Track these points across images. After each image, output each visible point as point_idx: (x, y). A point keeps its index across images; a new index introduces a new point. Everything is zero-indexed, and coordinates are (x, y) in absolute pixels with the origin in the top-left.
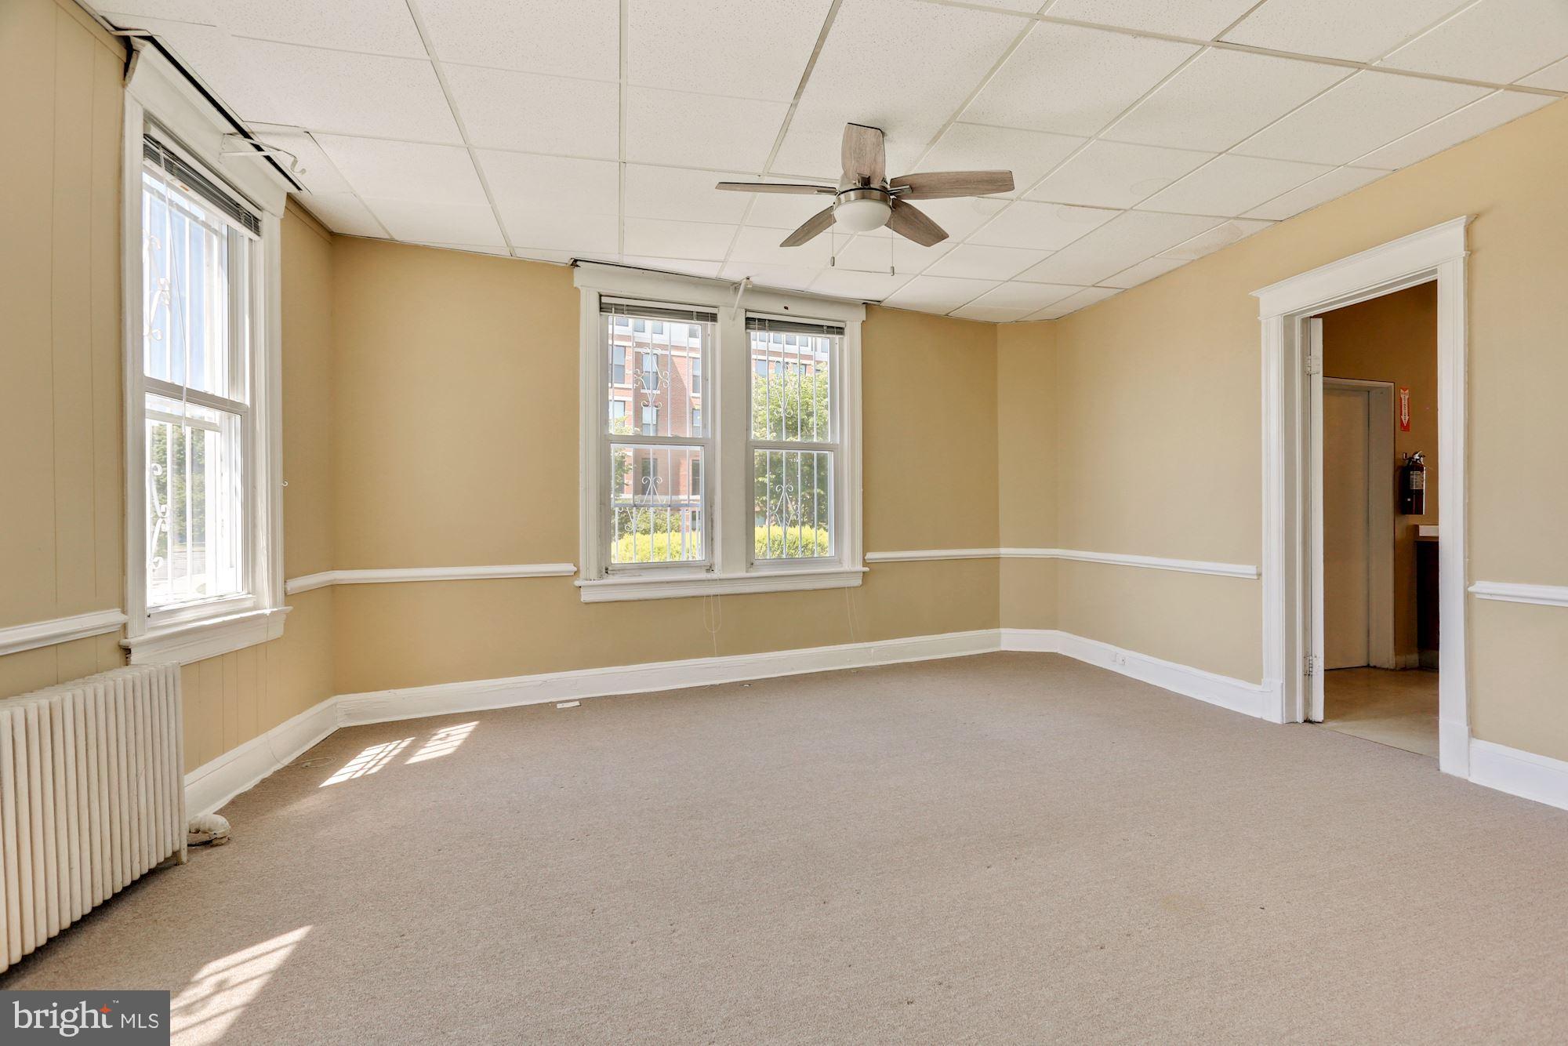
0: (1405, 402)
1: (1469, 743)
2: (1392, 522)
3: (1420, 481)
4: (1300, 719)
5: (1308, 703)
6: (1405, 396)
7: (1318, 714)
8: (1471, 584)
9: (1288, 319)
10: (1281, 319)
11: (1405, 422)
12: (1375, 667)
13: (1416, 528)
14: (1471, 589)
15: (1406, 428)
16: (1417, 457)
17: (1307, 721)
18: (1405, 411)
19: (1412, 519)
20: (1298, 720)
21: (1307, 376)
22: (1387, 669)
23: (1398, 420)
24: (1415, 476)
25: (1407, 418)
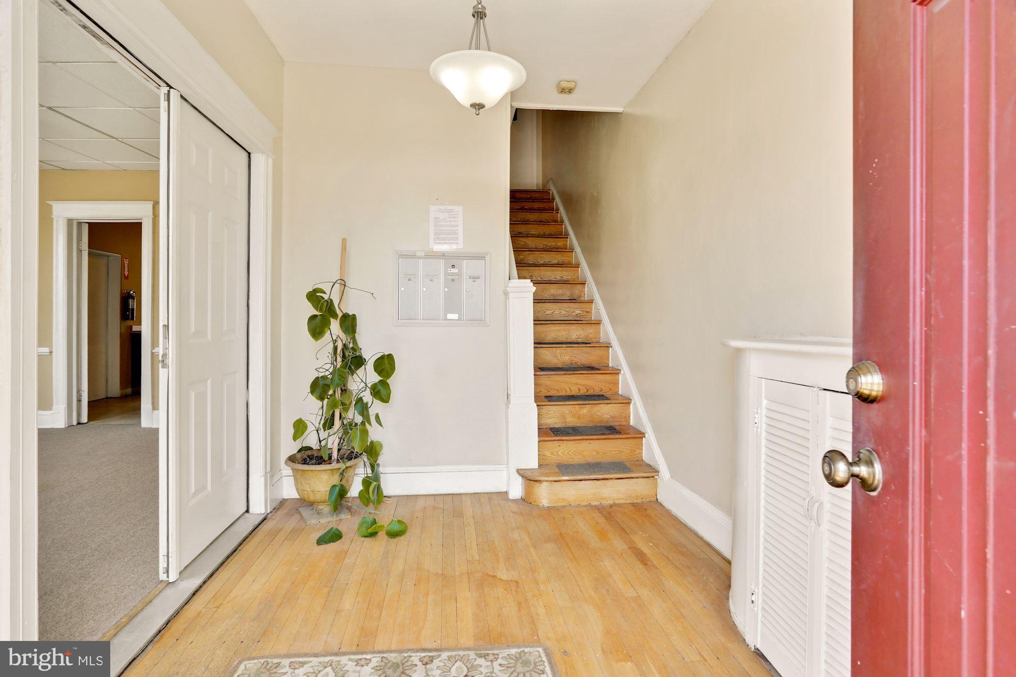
0: (126, 265)
1: (152, 412)
2: (119, 325)
3: (132, 304)
4: (75, 423)
5: (79, 415)
6: (126, 262)
7: (84, 419)
8: (154, 349)
9: (70, 222)
10: (66, 220)
11: (126, 275)
12: (110, 398)
13: (131, 327)
14: (153, 351)
15: (127, 278)
16: (132, 292)
17: (79, 423)
18: (126, 269)
19: (129, 323)
20: (74, 424)
21: (80, 251)
22: (117, 397)
23: (123, 275)
24: (131, 301)
25: (127, 273)
